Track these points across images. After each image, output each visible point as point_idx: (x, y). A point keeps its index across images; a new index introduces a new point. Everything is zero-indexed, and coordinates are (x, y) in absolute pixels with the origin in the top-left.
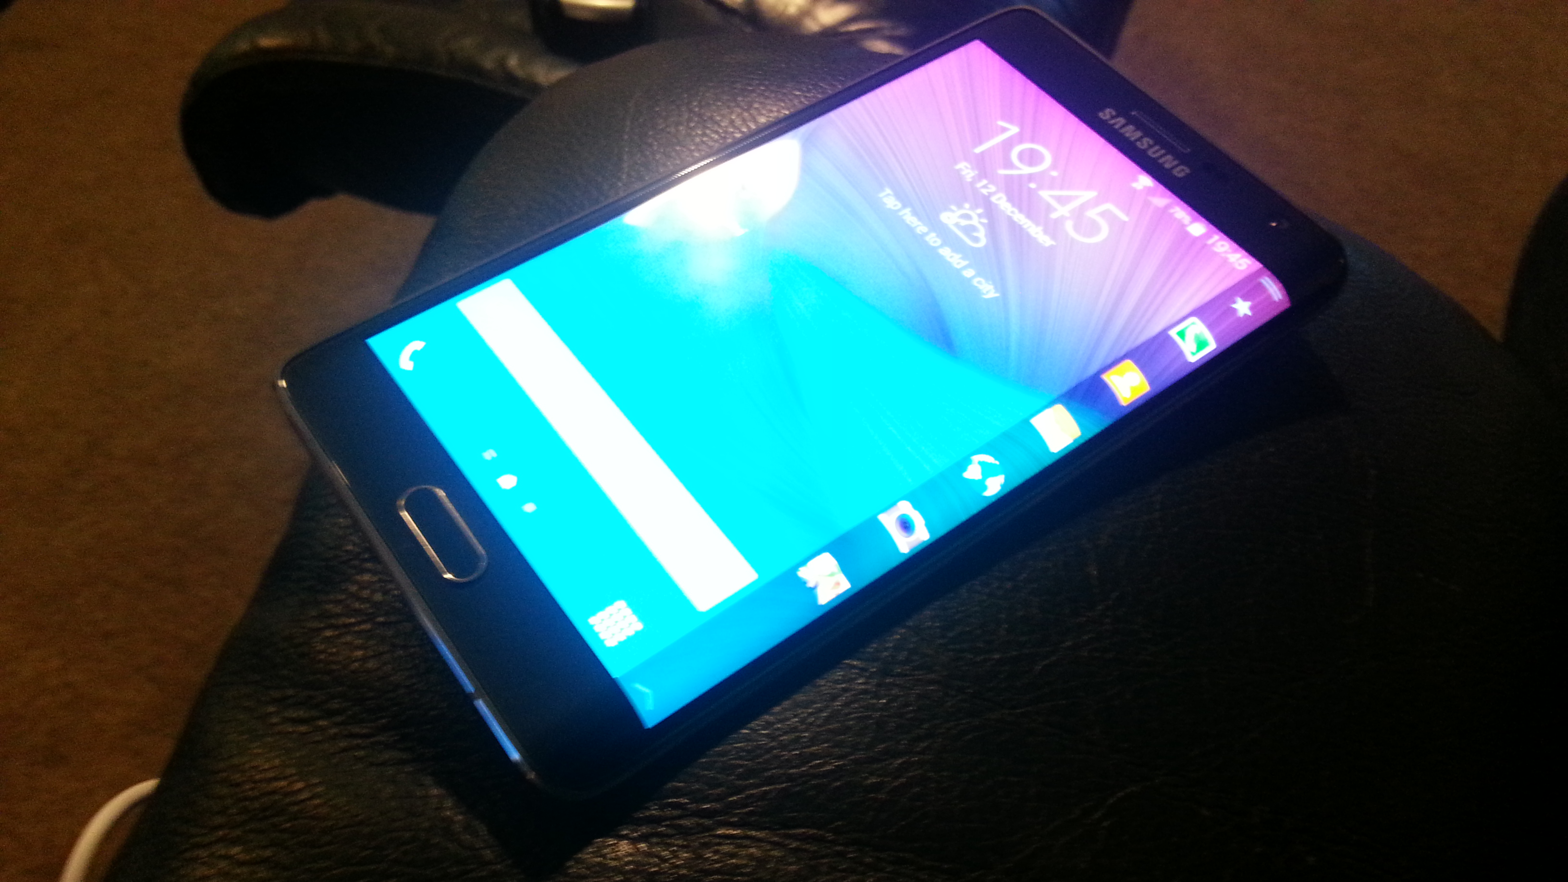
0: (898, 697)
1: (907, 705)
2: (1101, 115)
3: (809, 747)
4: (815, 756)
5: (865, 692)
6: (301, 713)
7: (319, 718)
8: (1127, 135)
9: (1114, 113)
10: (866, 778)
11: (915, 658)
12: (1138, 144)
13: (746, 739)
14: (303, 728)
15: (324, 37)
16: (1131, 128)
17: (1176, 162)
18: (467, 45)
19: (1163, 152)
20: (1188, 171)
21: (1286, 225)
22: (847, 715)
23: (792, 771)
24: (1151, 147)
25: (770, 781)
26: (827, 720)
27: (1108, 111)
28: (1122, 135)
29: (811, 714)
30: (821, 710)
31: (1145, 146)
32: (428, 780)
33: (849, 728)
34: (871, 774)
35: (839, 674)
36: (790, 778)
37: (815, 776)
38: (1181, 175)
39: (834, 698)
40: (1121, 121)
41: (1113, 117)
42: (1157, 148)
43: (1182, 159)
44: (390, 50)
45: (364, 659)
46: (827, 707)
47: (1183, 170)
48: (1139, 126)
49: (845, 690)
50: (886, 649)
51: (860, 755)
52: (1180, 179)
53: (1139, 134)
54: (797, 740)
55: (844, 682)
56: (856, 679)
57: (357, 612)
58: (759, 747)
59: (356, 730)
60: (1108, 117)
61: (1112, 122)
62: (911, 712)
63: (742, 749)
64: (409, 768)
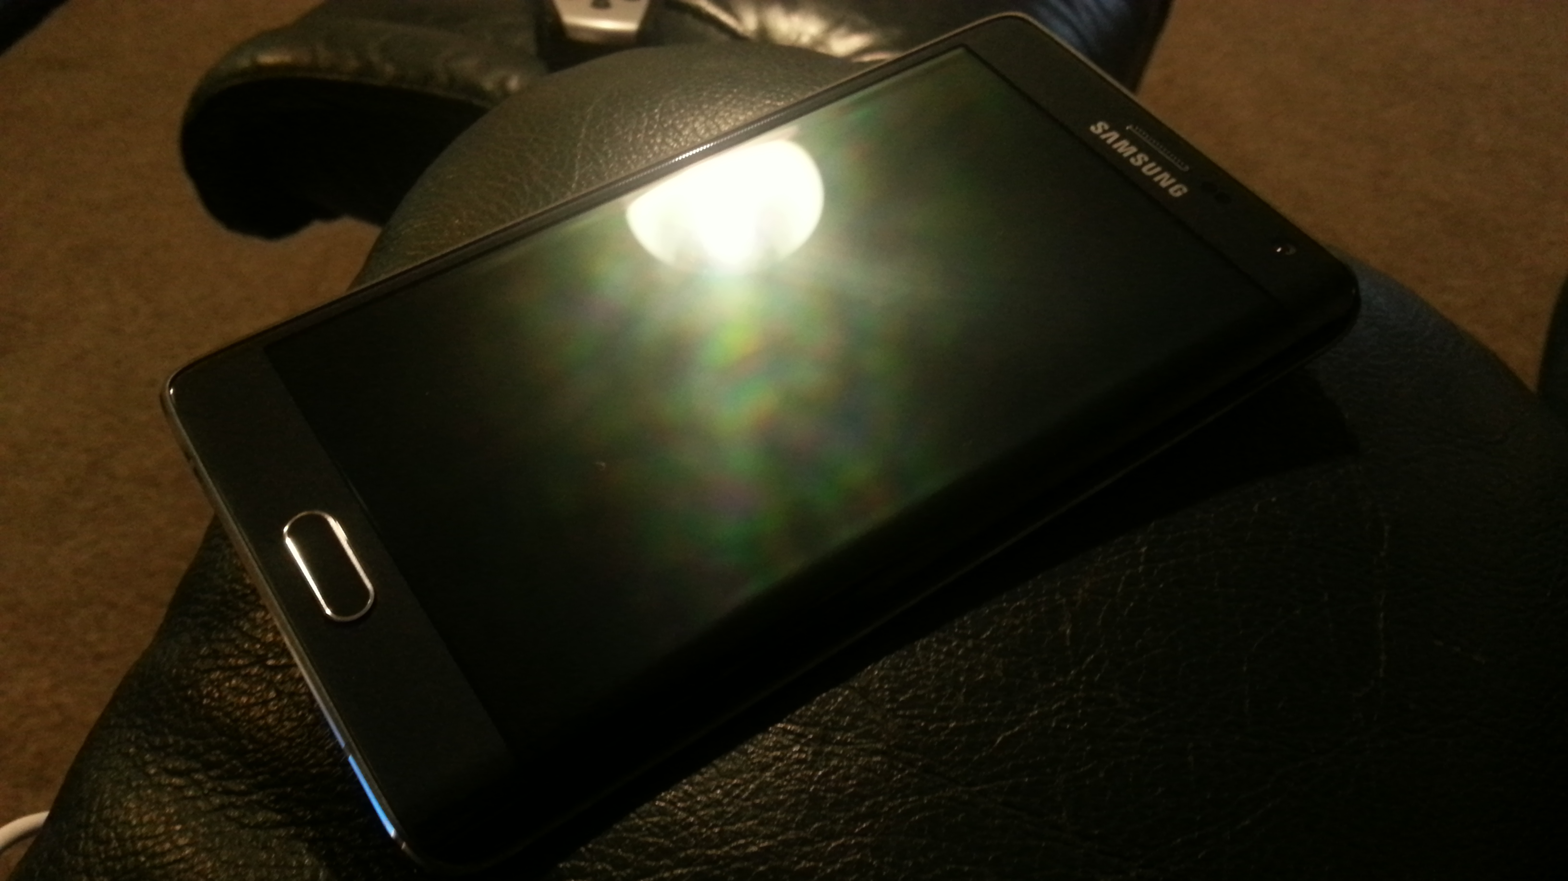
0: (836, 769)
1: (846, 778)
2: (1092, 128)
3: (733, 824)
4: (739, 835)
5: (799, 761)
6: (180, 764)
7: (197, 771)
8: (1120, 150)
9: (1107, 127)
10: (798, 863)
11: (860, 723)
12: (1132, 160)
13: (662, 812)
14: (176, 781)
15: (324, 56)
16: (1125, 143)
17: (1173, 181)
18: (468, 66)
19: (1158, 169)
20: (1185, 190)
21: (1292, 251)
22: (779, 787)
23: (709, 852)
24: (1145, 164)
25: (688, 862)
26: (755, 794)
27: (1100, 125)
28: (1115, 151)
29: (737, 786)
30: (747, 782)
31: (1140, 163)
32: (303, 847)
33: (780, 803)
34: (803, 857)
35: (770, 740)
36: (709, 860)
37: (735, 859)
38: (1179, 194)
39: (765, 768)
40: (1115, 135)
41: (1105, 132)
42: (1152, 165)
43: (1180, 177)
44: (389, 69)
45: (248, 706)
46: (754, 778)
47: (1181, 189)
48: (1134, 141)
49: (776, 759)
50: (827, 713)
51: (791, 835)
52: (1177, 199)
53: (1133, 150)
54: (719, 816)
55: (775, 748)
56: (791, 747)
57: (247, 652)
58: (675, 823)
59: (232, 785)
60: (1100, 131)
61: (1104, 137)
62: (852, 786)
63: (655, 824)
64: (282, 832)
